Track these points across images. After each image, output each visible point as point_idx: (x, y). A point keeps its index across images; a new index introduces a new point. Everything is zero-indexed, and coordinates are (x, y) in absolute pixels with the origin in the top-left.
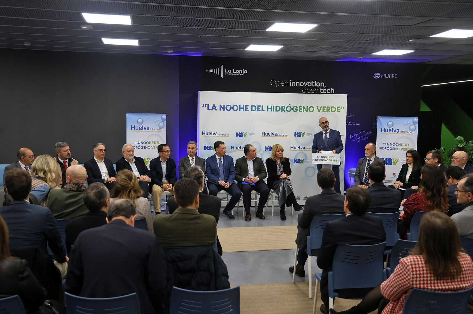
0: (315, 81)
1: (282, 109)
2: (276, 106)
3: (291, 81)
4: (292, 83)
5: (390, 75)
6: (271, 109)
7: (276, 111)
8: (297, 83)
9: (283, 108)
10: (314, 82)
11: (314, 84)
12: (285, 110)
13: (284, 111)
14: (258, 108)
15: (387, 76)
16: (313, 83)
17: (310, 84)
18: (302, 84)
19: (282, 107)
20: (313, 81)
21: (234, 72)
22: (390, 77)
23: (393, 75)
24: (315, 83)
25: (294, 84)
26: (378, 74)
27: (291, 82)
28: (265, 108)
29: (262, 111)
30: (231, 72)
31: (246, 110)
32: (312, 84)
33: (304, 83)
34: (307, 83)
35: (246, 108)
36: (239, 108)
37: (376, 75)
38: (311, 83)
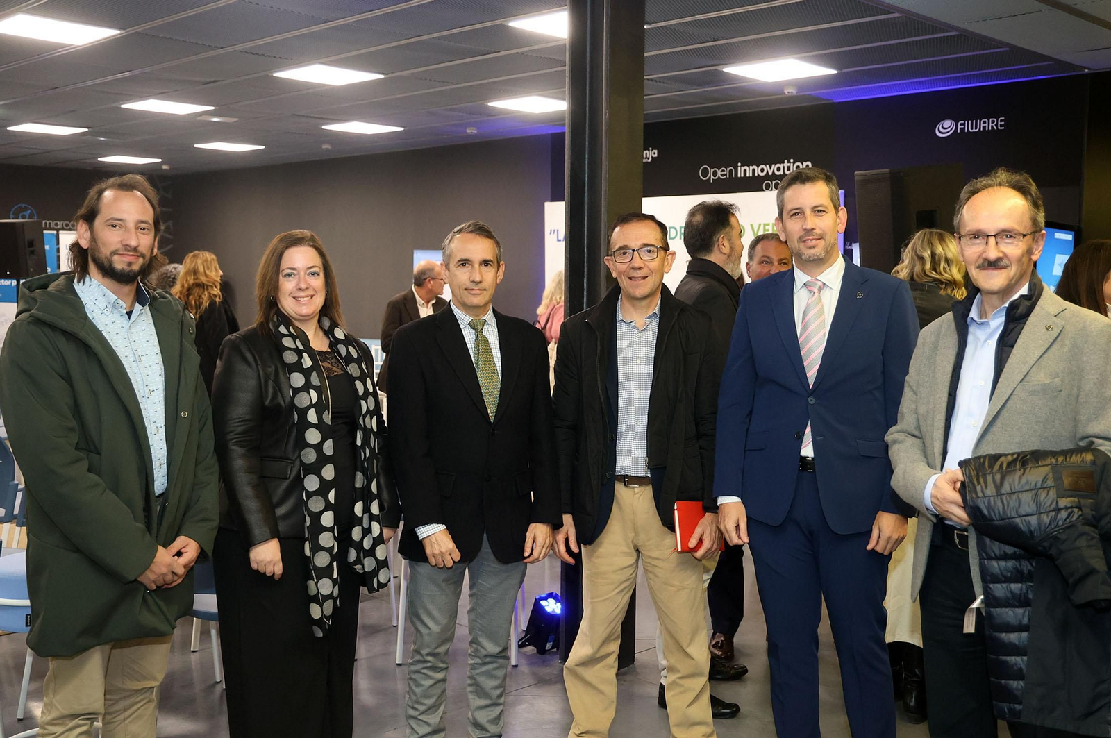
0: (792, 160)
3: (739, 164)
4: (743, 168)
8: (751, 168)
10: (789, 162)
11: (789, 168)
16: (786, 164)
17: (779, 169)
18: (762, 170)
20: (786, 161)
24: (792, 164)
25: (745, 171)
27: (741, 166)
32: (784, 167)
33: (768, 166)
34: (773, 165)
37: (943, 128)
38: (781, 166)
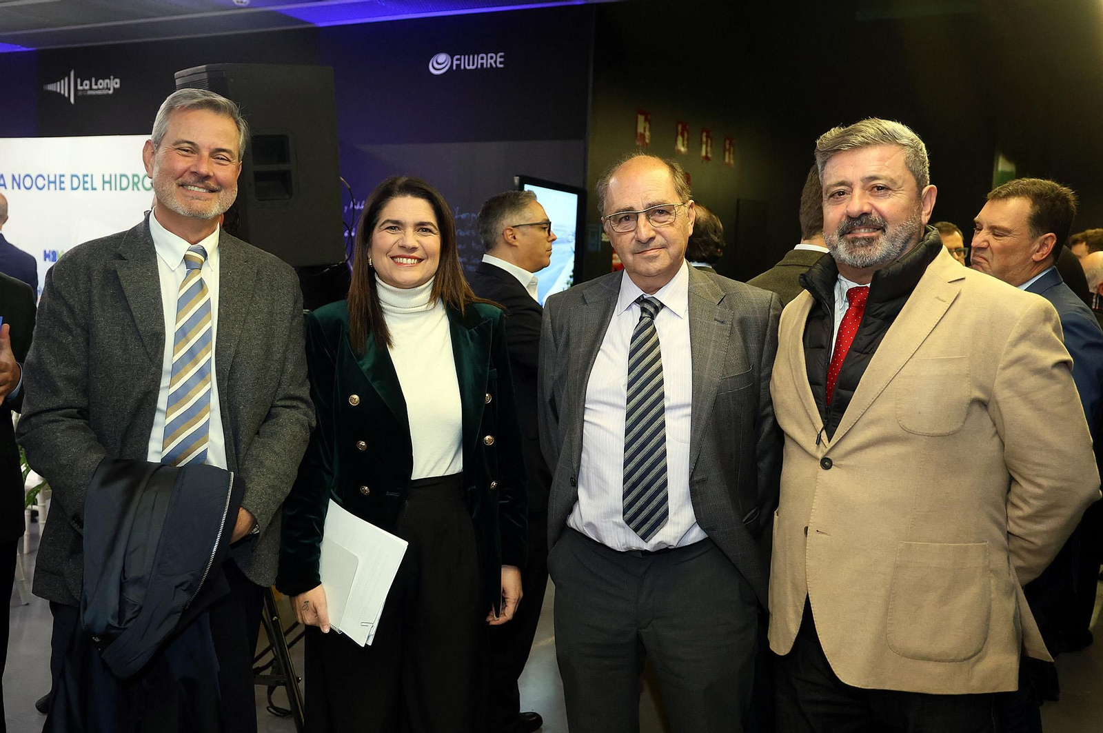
1: (135, 184)
2: (121, 176)
5: (482, 58)
6: (110, 182)
7: (121, 189)
9: (136, 179)
12: (140, 185)
13: (138, 189)
14: (83, 182)
15: (472, 63)
19: (134, 176)
21: (94, 87)
22: (482, 64)
23: (492, 58)
26: (442, 58)
28: (98, 183)
29: (94, 189)
30: (88, 87)
31: (61, 189)
35: (61, 182)
36: (46, 182)
37: (438, 63)
